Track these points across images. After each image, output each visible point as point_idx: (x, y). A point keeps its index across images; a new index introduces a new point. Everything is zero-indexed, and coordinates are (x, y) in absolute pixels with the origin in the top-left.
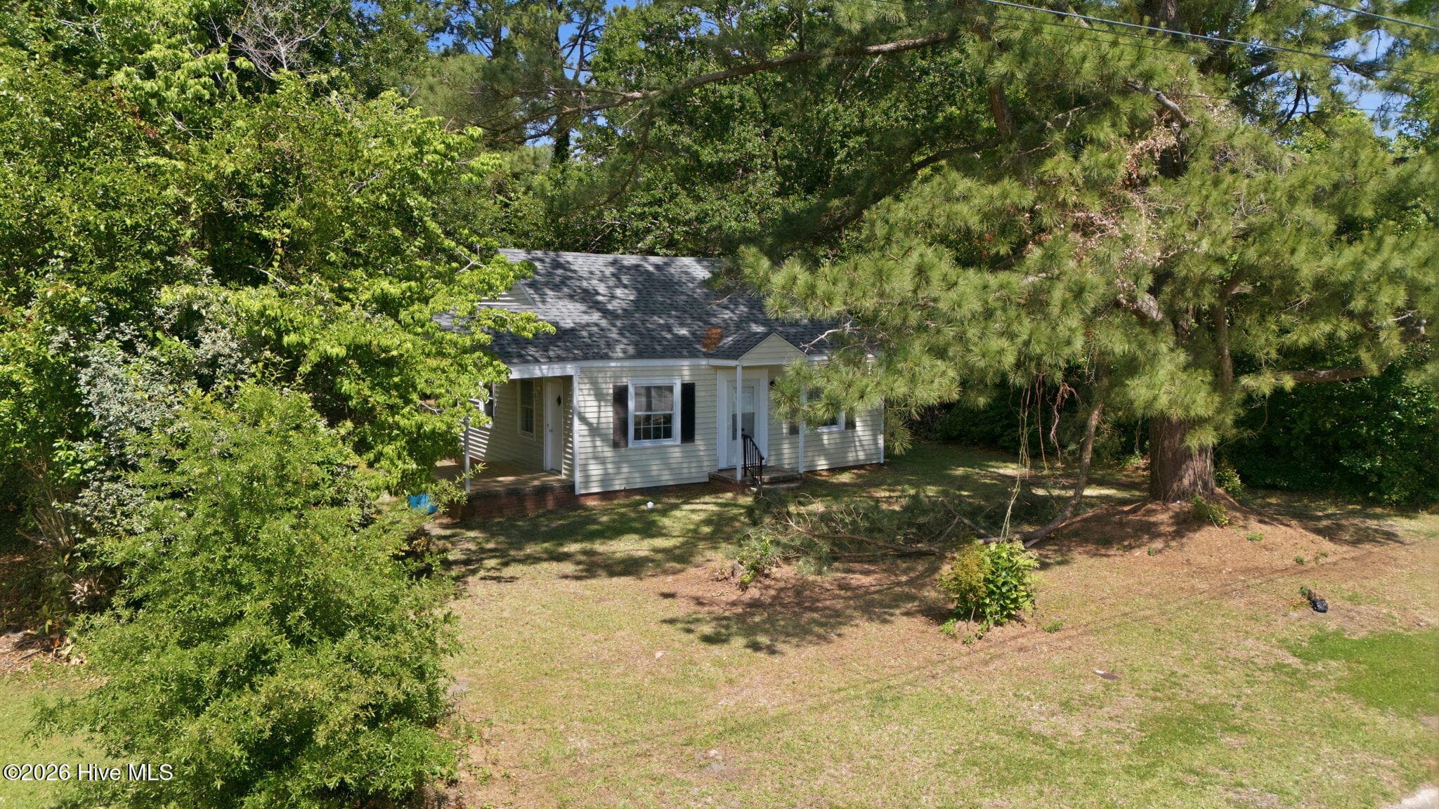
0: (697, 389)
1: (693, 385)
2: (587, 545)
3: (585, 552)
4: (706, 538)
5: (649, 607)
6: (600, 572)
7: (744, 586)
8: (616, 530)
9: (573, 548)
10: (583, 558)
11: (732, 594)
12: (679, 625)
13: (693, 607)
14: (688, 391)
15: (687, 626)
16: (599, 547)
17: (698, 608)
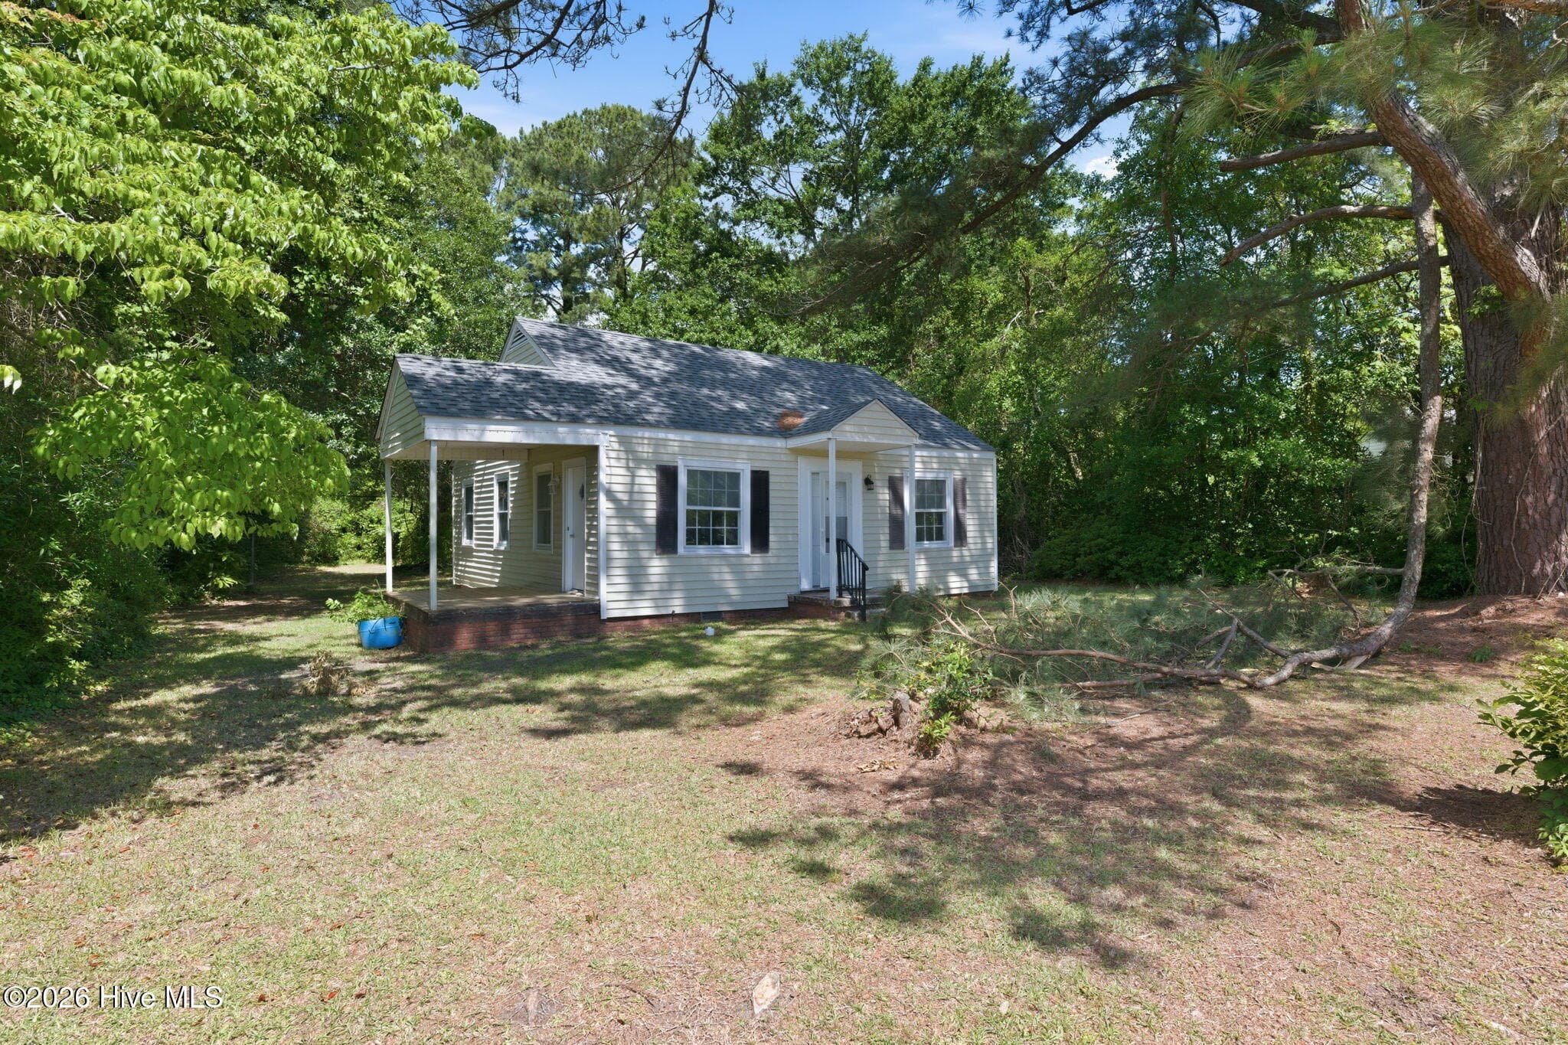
0: (772, 479)
1: (767, 473)
2: (585, 678)
3: (581, 690)
4: (785, 666)
5: (720, 804)
6: (603, 723)
7: (927, 746)
8: (639, 657)
9: (563, 682)
10: (576, 698)
11: (899, 762)
12: (785, 851)
13: (804, 798)
14: (760, 481)
15: (803, 855)
16: (608, 681)
17: (821, 797)
